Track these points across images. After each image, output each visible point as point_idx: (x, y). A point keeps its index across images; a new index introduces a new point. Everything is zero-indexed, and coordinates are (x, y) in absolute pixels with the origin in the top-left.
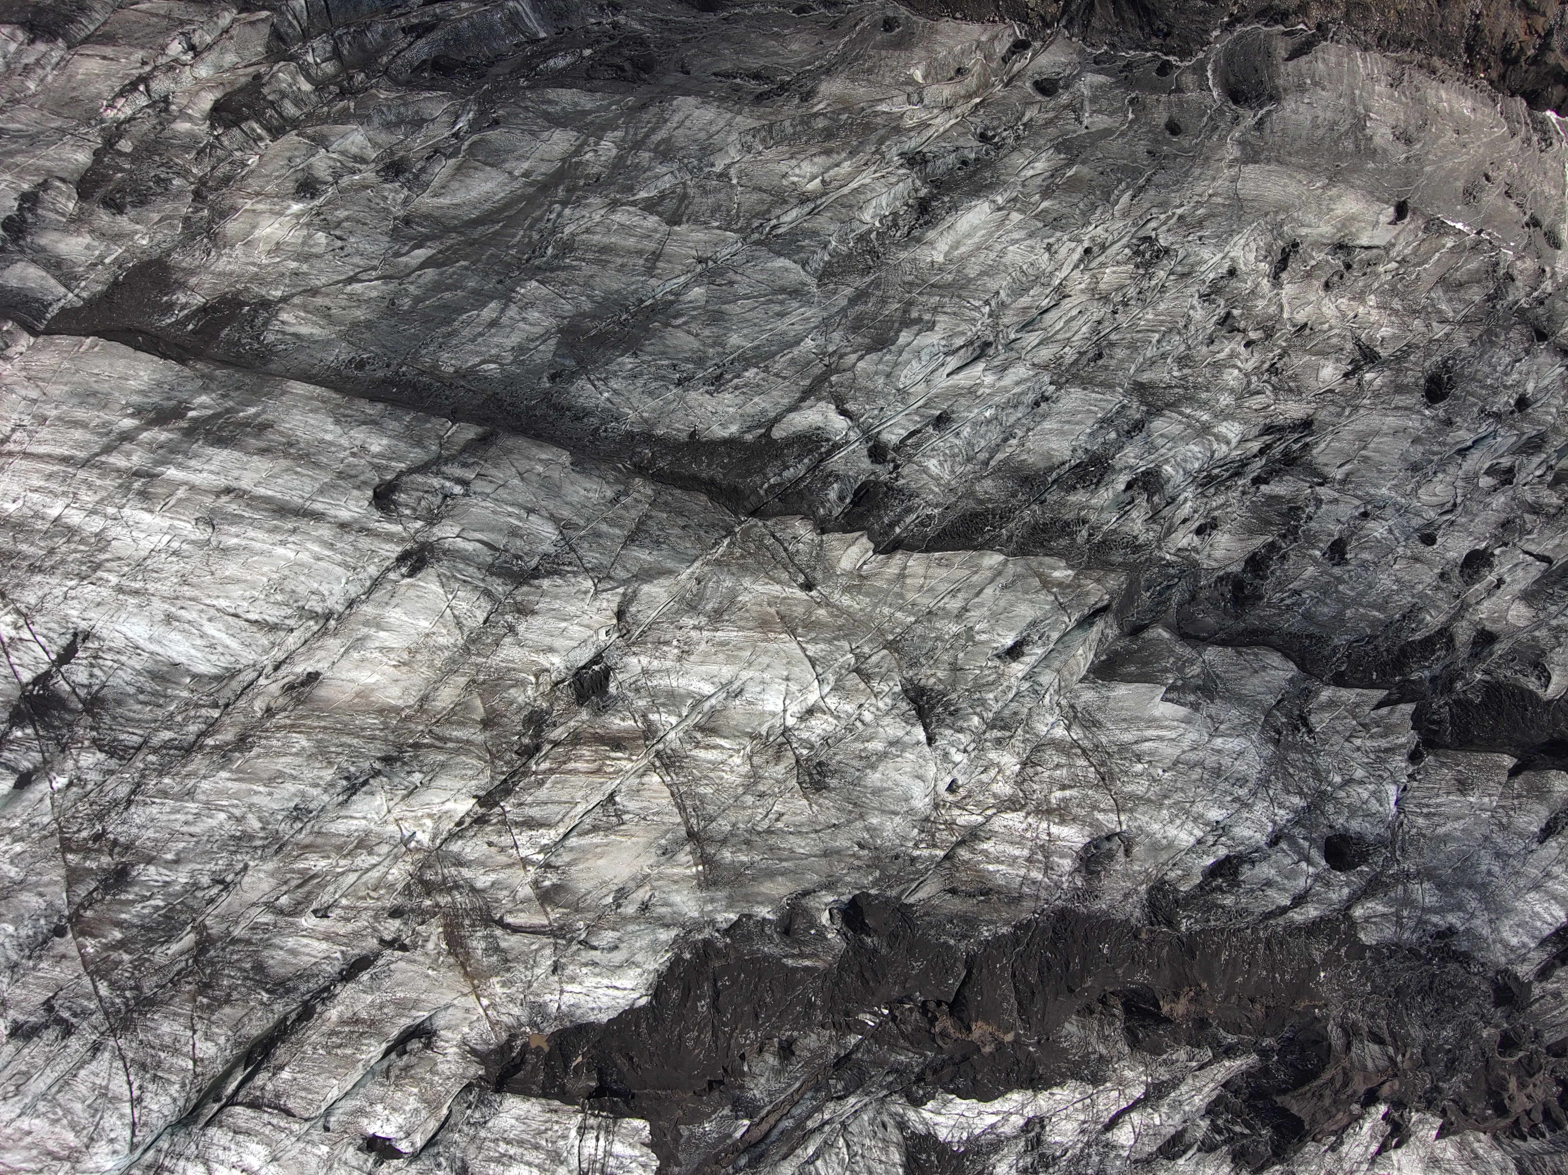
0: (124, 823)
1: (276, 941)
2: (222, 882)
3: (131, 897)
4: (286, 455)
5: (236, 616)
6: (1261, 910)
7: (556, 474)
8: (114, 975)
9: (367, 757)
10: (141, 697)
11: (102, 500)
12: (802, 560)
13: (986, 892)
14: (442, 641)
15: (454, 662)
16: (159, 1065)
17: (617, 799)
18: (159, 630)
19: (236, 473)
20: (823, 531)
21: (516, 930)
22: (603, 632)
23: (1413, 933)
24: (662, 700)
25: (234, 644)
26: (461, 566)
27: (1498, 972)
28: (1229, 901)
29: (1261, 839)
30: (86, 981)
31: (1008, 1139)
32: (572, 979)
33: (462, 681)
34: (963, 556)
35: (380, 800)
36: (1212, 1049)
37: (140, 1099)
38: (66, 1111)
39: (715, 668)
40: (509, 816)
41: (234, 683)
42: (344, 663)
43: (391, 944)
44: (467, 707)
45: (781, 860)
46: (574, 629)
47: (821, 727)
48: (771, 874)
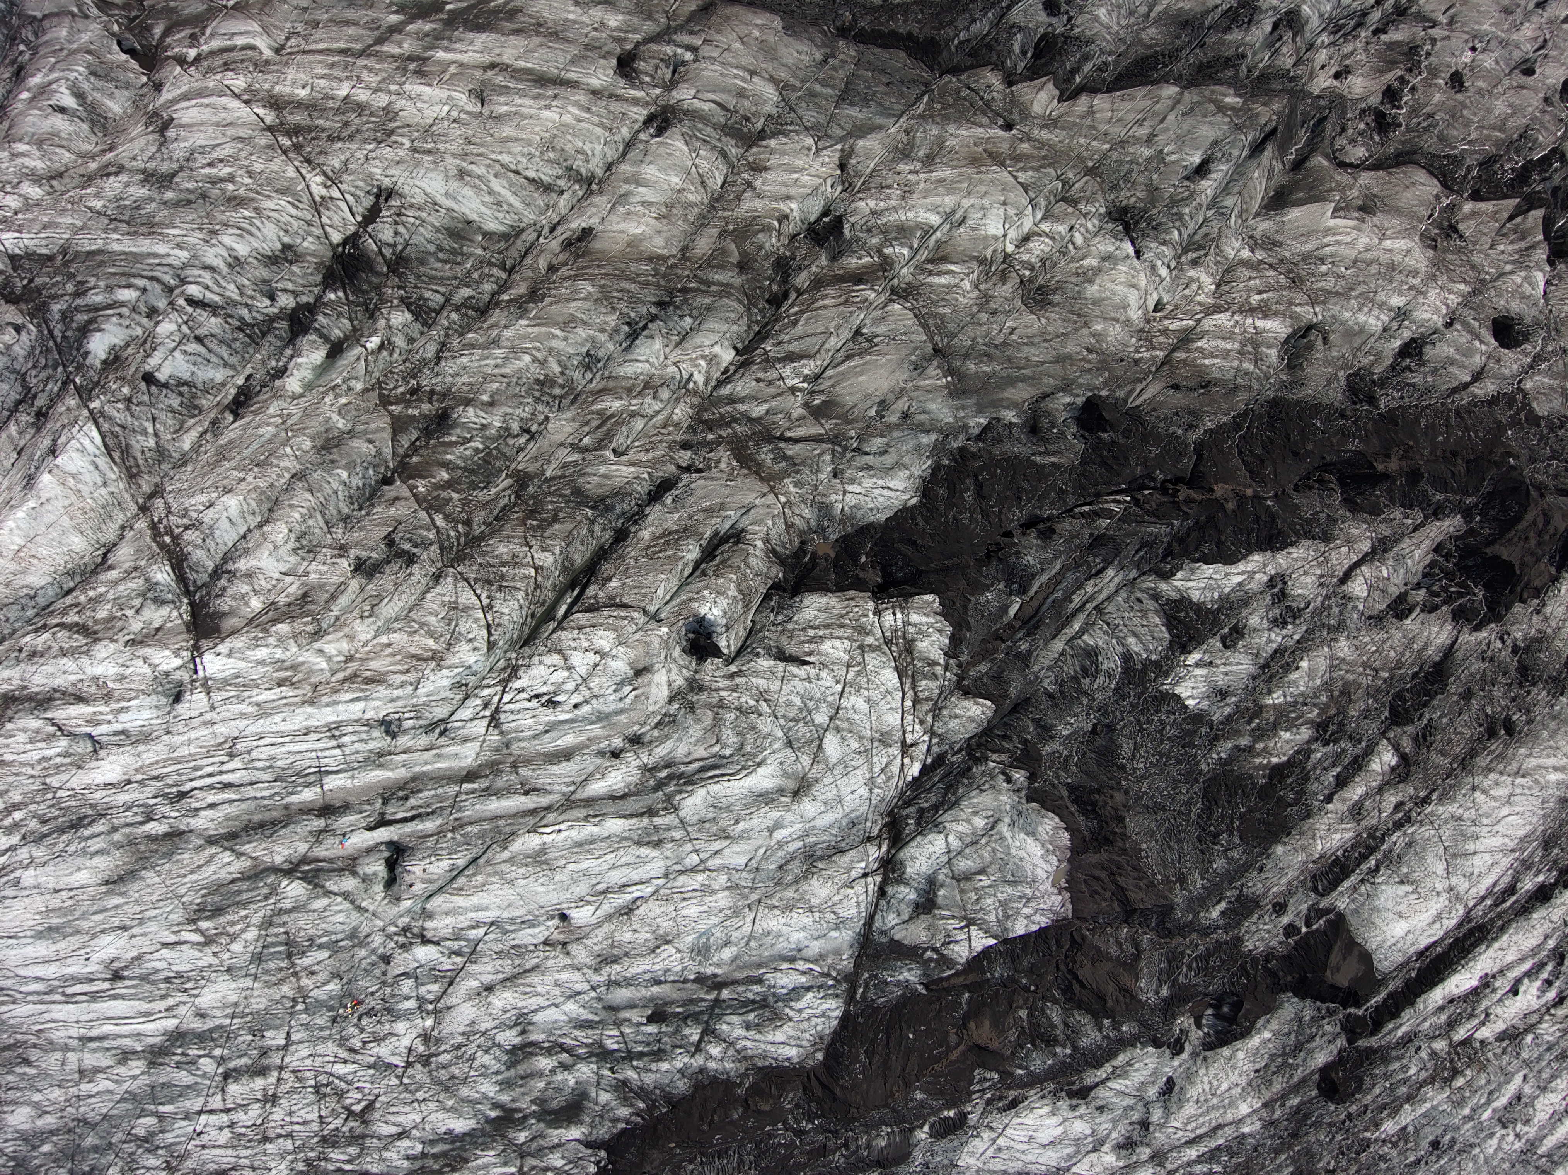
0: (437, 375)
1: (589, 470)
2: (528, 431)
3: (454, 439)
4: (538, 34)
5: (517, 172)
6: (1446, 386)
7: (771, 38)
8: (448, 509)
9: (644, 303)
10: (441, 255)
11: (384, 79)
12: (998, 105)
13: (1205, 386)
14: (692, 197)
15: (704, 217)
16: (502, 577)
17: (864, 331)
18: (454, 185)
19: (498, 51)
20: (1010, 84)
21: (797, 441)
22: (829, 183)
24: (893, 235)
25: (516, 203)
26: (700, 125)
28: (1418, 379)
29: (1438, 321)
30: (423, 514)
31: (1255, 594)
32: (852, 481)
33: (715, 232)
34: (1141, 91)
35: (658, 344)
36: (1422, 510)
37: (490, 607)
38: (422, 625)
39: (938, 198)
40: (771, 354)
41: (519, 243)
42: (612, 217)
43: (688, 469)
44: (724, 251)
45: (1019, 368)
46: (805, 179)
47: (1038, 248)
48: (1012, 381)
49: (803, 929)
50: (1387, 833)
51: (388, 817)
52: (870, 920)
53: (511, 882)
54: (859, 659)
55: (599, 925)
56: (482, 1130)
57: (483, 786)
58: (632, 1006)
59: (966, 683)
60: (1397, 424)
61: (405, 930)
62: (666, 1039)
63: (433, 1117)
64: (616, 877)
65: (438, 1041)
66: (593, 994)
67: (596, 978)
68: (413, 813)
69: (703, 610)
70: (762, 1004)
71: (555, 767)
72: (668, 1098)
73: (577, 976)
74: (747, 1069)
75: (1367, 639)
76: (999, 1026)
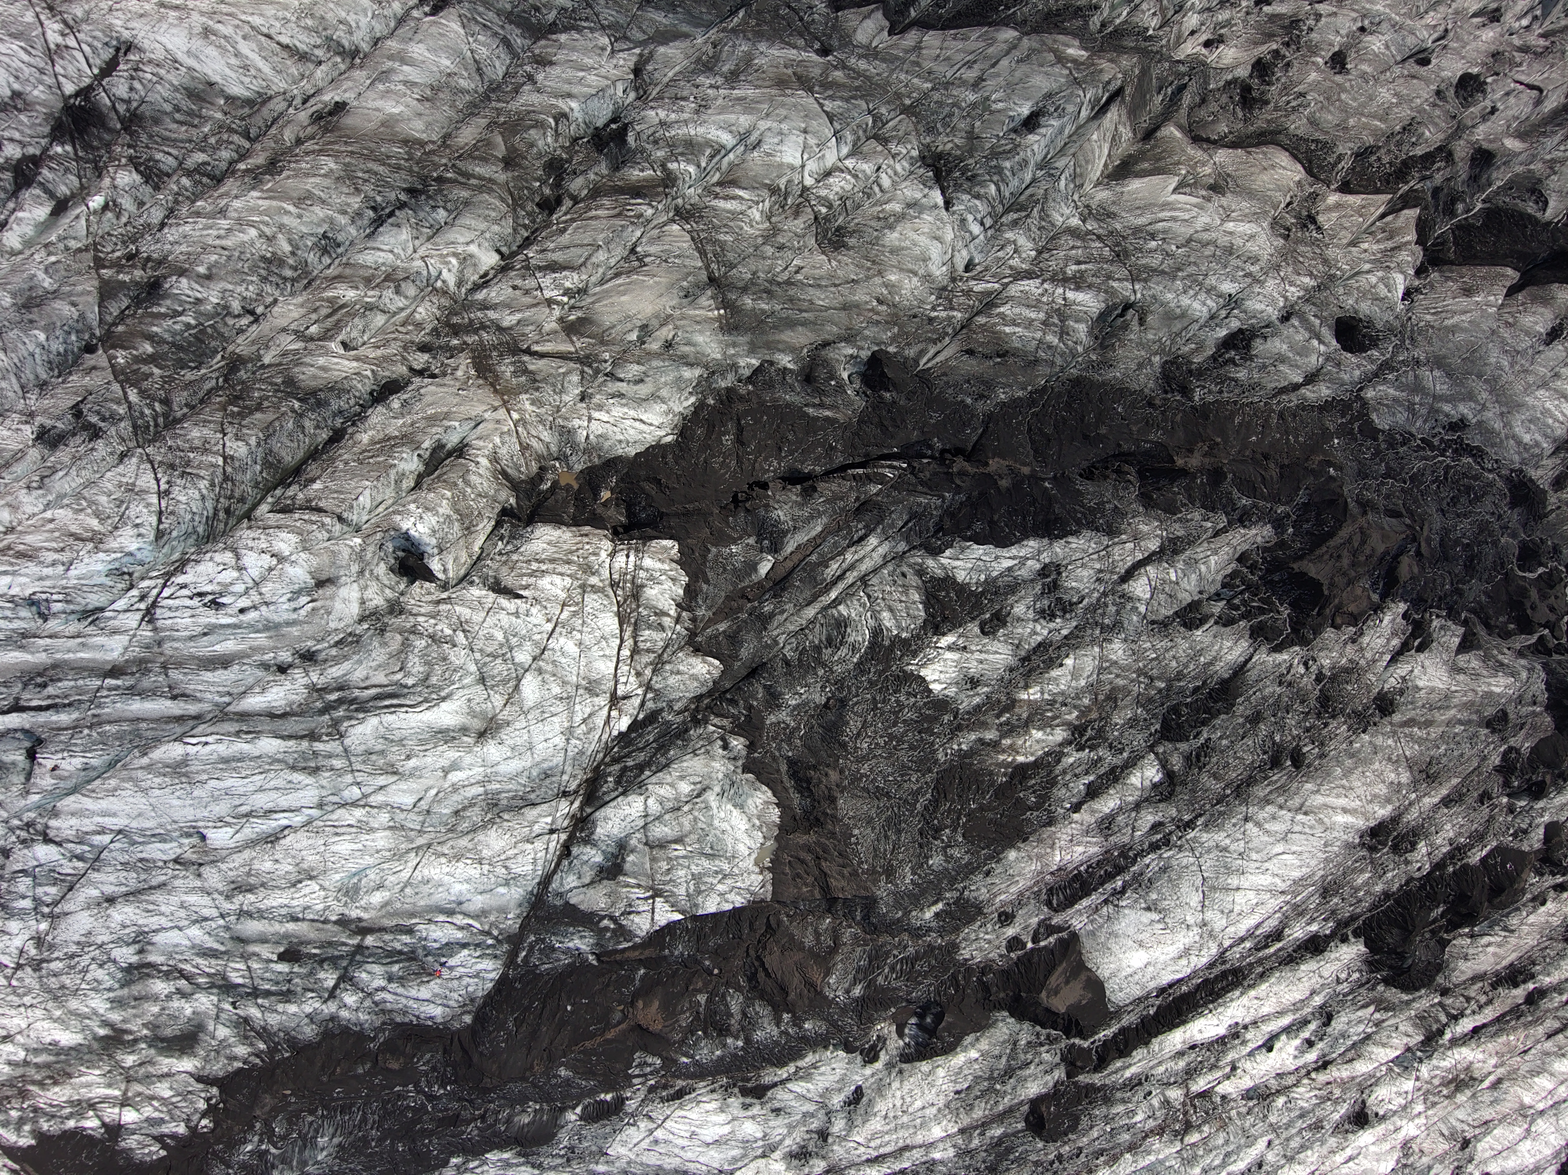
0: (158, 242)
1: (307, 360)
2: (252, 312)
3: (163, 310)
5: (269, 37)
6: (1273, 385)
8: (145, 385)
9: (393, 188)
10: (178, 116)
12: (818, 28)
13: (1003, 355)
14: (464, 84)
15: (475, 106)
16: (188, 463)
17: (639, 249)
18: (197, 44)
20: (838, 9)
21: (542, 356)
22: (620, 87)
23: (1425, 422)
24: (680, 150)
25: (265, 68)
26: (481, 9)
27: (1512, 471)
28: (1242, 374)
29: (1273, 313)
30: (116, 387)
31: (1024, 581)
32: (600, 408)
33: (483, 122)
34: (978, 31)
35: (405, 234)
36: (1227, 514)
37: (167, 492)
38: (91, 503)
39: (733, 117)
40: (533, 262)
41: (265, 111)
42: (370, 94)
43: (420, 373)
44: (488, 143)
45: (801, 311)
46: (592, 79)
47: (839, 184)
48: (791, 324)
49: (468, 881)
50: (1141, 854)
51: (23, 703)
52: (546, 881)
53: (145, 791)
54: (578, 598)
55: (239, 850)
56: (89, 1046)
57: (127, 684)
58: (263, 940)
59: (698, 639)
60: (1207, 418)
61: (29, 825)
62: (297, 980)
63: (38, 1025)
64: (262, 801)
65: (52, 947)
66: (221, 922)
67: (227, 906)
68: (49, 702)
69: (406, 525)
70: (410, 956)
71: (209, 674)
72: (292, 1042)
73: (206, 900)
74: (384, 1023)
75: (1148, 645)
76: (669, 1010)
